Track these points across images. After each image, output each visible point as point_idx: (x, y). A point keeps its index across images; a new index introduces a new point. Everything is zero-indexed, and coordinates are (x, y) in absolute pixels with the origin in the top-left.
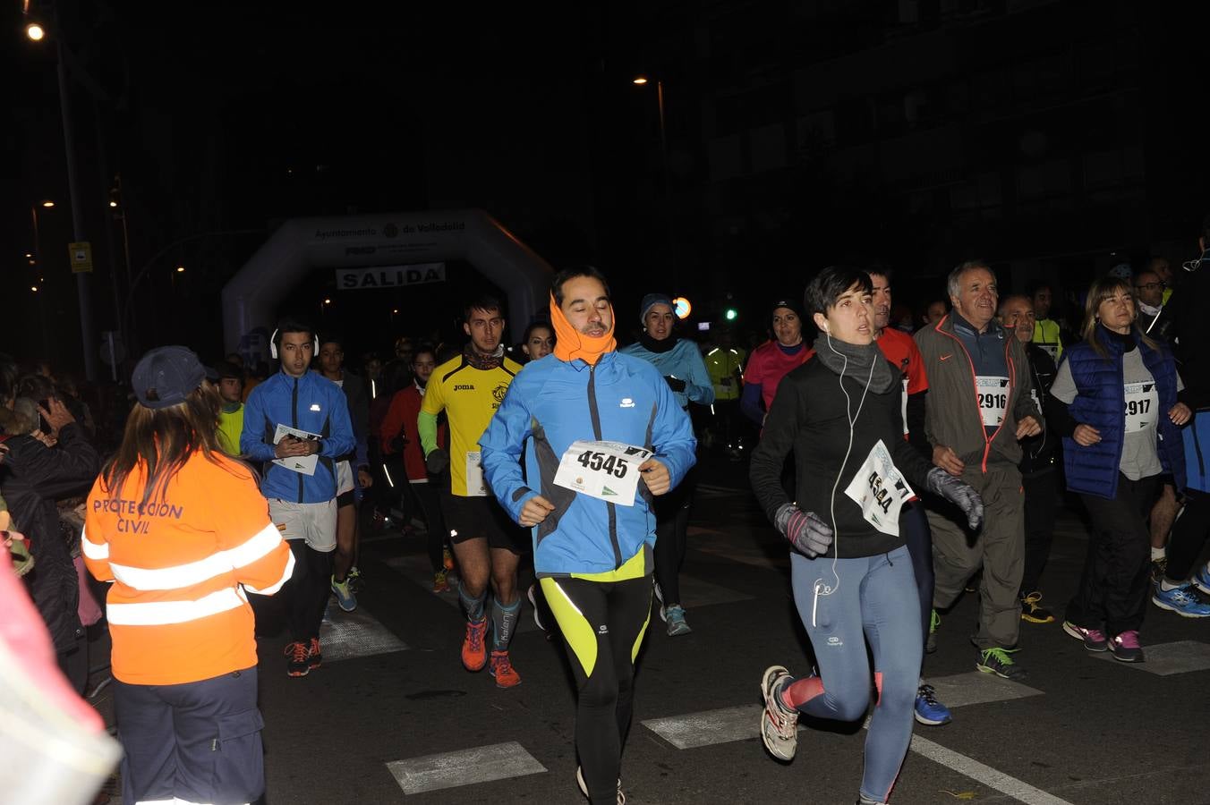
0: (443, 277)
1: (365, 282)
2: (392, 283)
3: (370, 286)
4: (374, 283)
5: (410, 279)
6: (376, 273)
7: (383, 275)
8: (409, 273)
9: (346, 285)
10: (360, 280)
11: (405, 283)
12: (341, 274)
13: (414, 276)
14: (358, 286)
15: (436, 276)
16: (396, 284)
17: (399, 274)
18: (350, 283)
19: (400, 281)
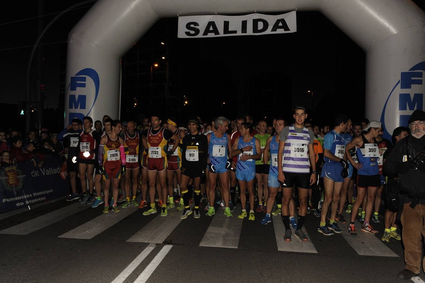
0: (293, 28)
1: (207, 31)
2: (235, 32)
3: (211, 35)
4: (216, 31)
5: (255, 29)
6: (219, 21)
7: (226, 24)
8: (255, 22)
9: (188, 33)
10: (202, 28)
11: (250, 31)
12: (182, 22)
13: (260, 25)
14: (200, 35)
15: (285, 27)
16: (239, 33)
17: (244, 23)
18: (192, 32)
19: (244, 29)
